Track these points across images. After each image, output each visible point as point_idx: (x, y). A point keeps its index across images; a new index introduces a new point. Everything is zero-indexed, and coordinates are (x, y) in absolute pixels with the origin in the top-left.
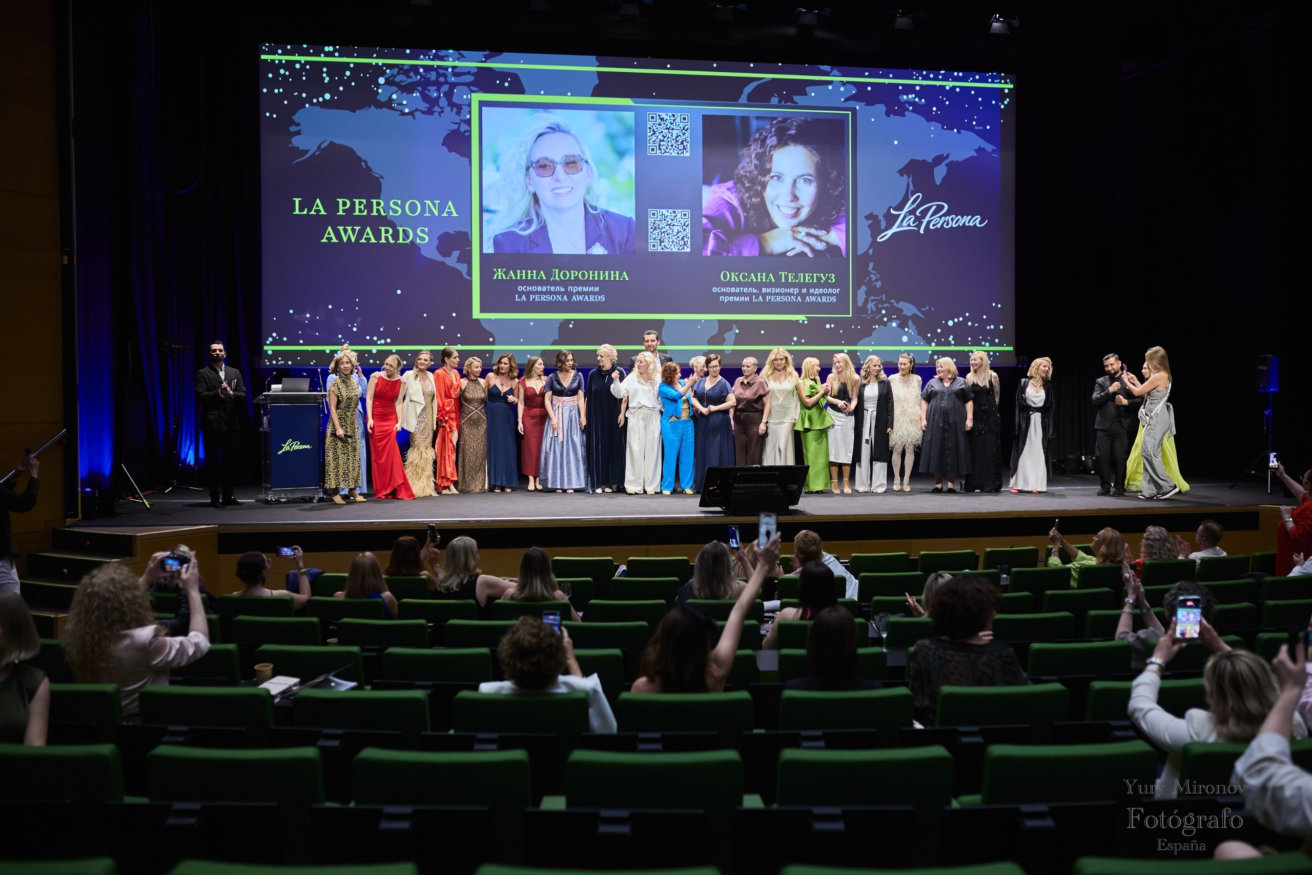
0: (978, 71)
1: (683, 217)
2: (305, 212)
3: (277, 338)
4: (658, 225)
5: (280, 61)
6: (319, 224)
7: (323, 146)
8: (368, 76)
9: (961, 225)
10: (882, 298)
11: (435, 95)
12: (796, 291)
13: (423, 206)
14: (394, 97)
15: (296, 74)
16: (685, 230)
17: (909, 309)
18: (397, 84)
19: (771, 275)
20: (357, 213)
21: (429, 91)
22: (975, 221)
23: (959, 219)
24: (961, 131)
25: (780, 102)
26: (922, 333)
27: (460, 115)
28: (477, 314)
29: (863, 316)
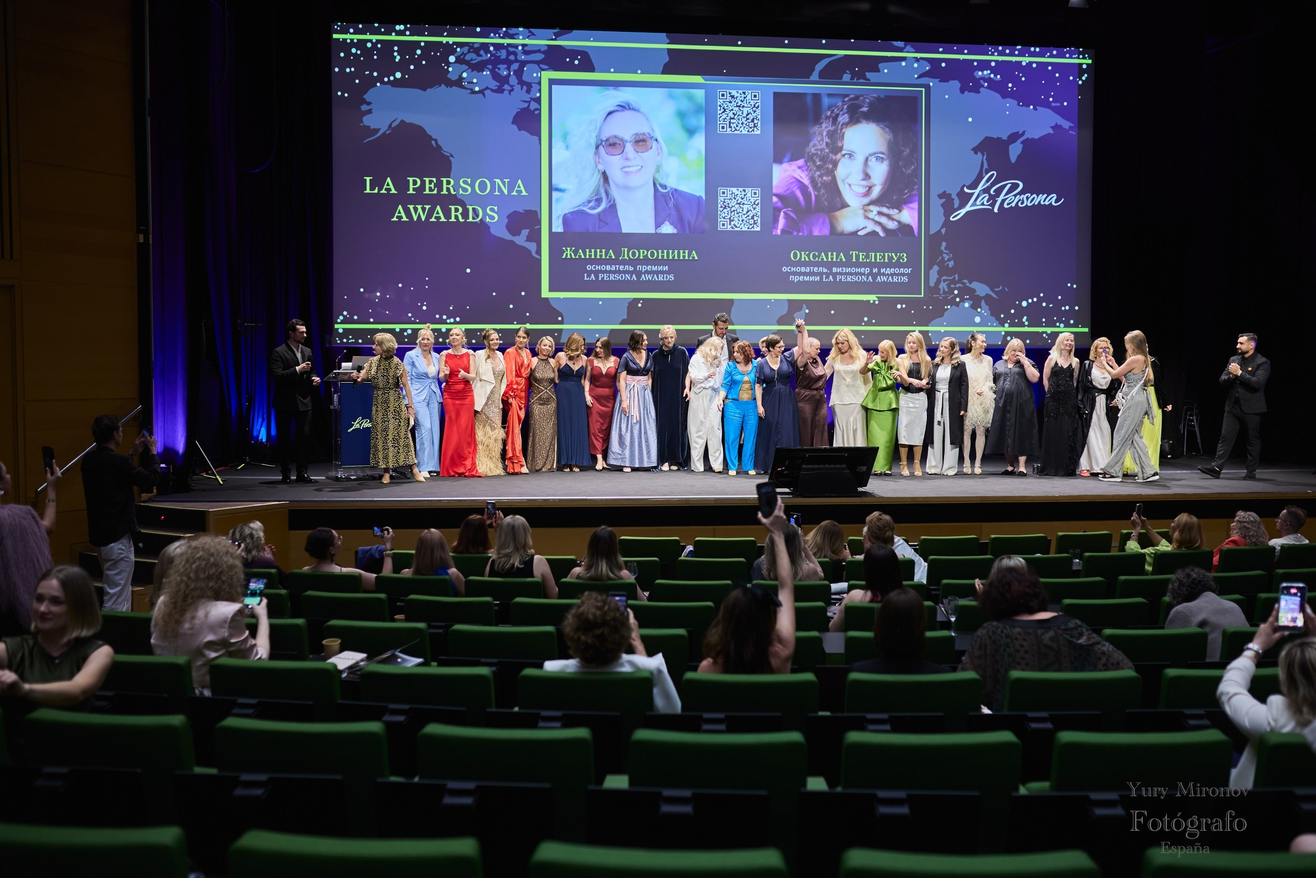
0: (1056, 46)
1: (753, 196)
2: (376, 191)
3: (348, 316)
4: (728, 204)
5: (352, 40)
6: (390, 202)
7: (393, 126)
8: (438, 54)
9: (1036, 204)
10: (955, 278)
11: (505, 73)
12: (867, 270)
13: (493, 184)
14: (465, 75)
15: (367, 53)
16: (755, 209)
17: (982, 289)
18: (467, 63)
19: (842, 254)
20: (427, 192)
21: (499, 69)
22: (1051, 200)
23: (1034, 198)
24: (1038, 108)
25: (852, 78)
26: (995, 313)
27: (529, 94)
28: (545, 293)
29: (935, 296)
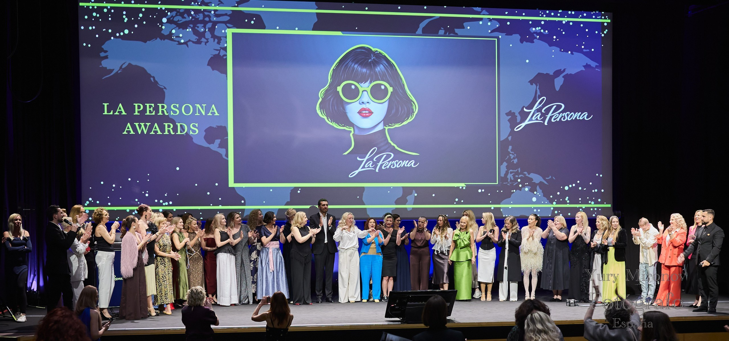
0: (586, 10)
2: (111, 113)
3: (92, 201)
5: (93, 7)
6: (122, 121)
7: (123, 67)
8: (155, 17)
9: (574, 119)
10: (518, 170)
11: (202, 30)
13: (195, 108)
14: (174, 31)
15: (104, 16)
17: (537, 178)
18: (176, 23)
20: (148, 113)
21: (198, 27)
22: (584, 116)
23: (572, 115)
24: (574, 53)
25: (445, 33)
26: (546, 195)
27: (220, 44)
28: (231, 184)
29: (504, 183)
